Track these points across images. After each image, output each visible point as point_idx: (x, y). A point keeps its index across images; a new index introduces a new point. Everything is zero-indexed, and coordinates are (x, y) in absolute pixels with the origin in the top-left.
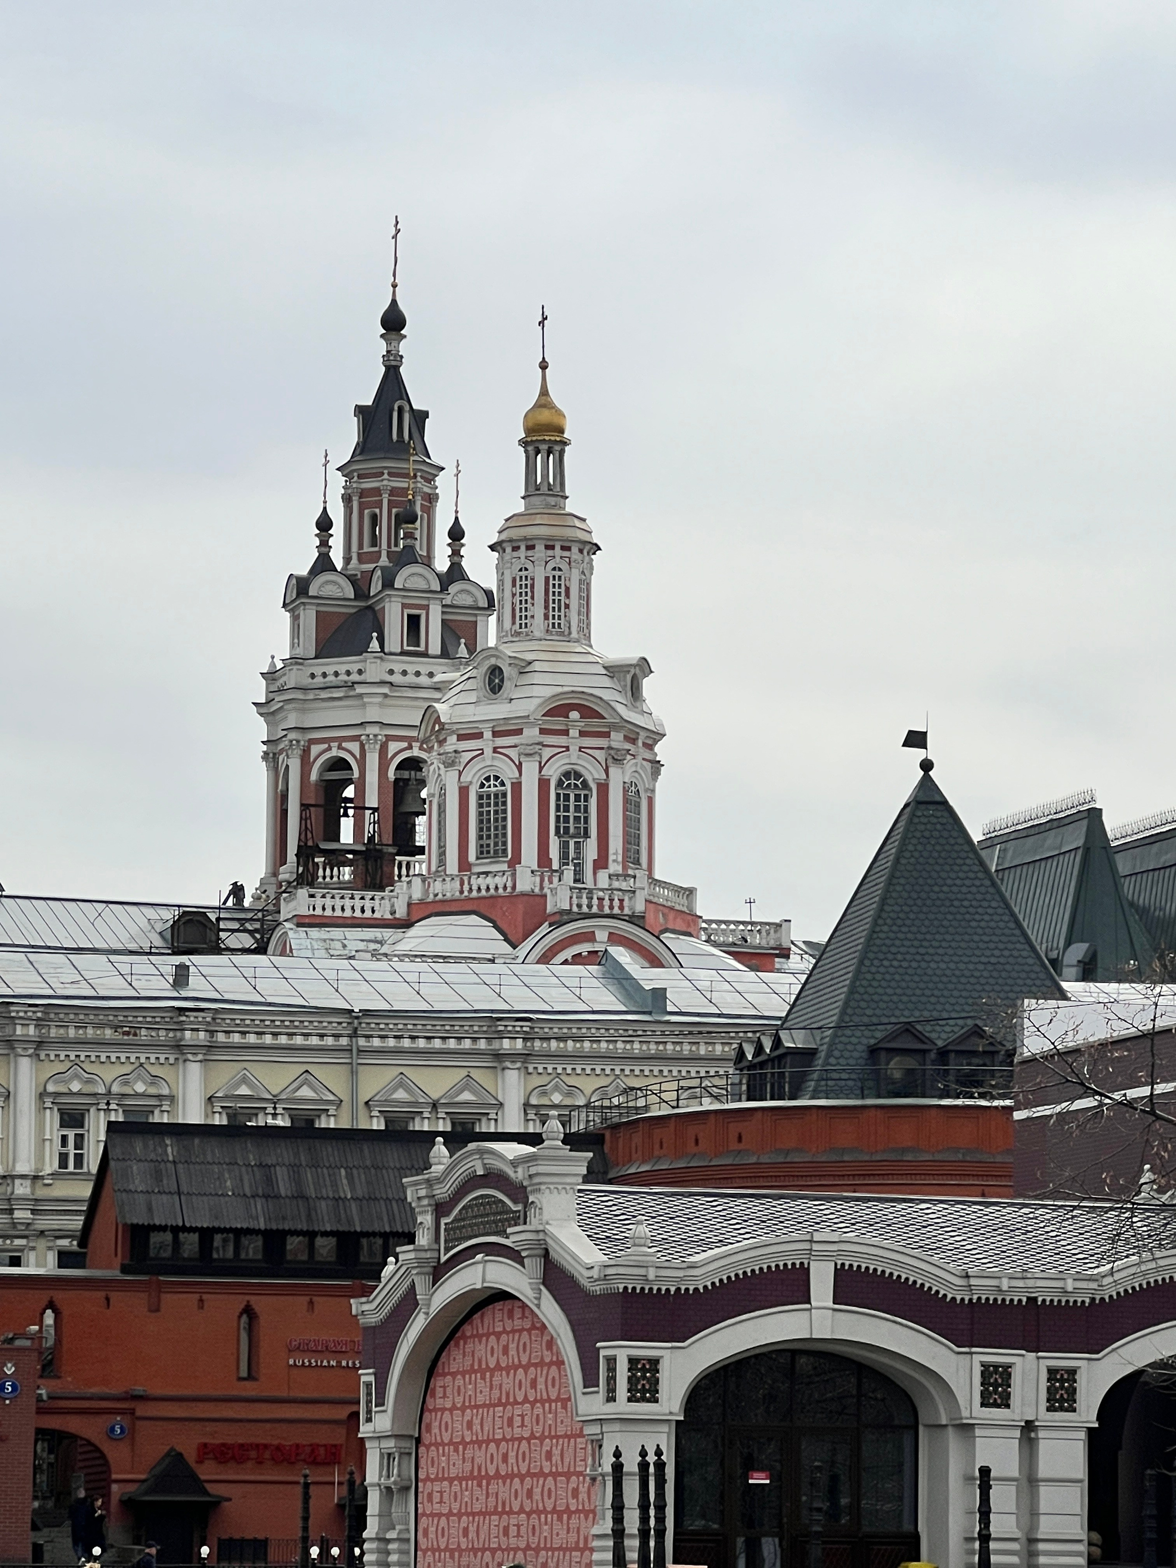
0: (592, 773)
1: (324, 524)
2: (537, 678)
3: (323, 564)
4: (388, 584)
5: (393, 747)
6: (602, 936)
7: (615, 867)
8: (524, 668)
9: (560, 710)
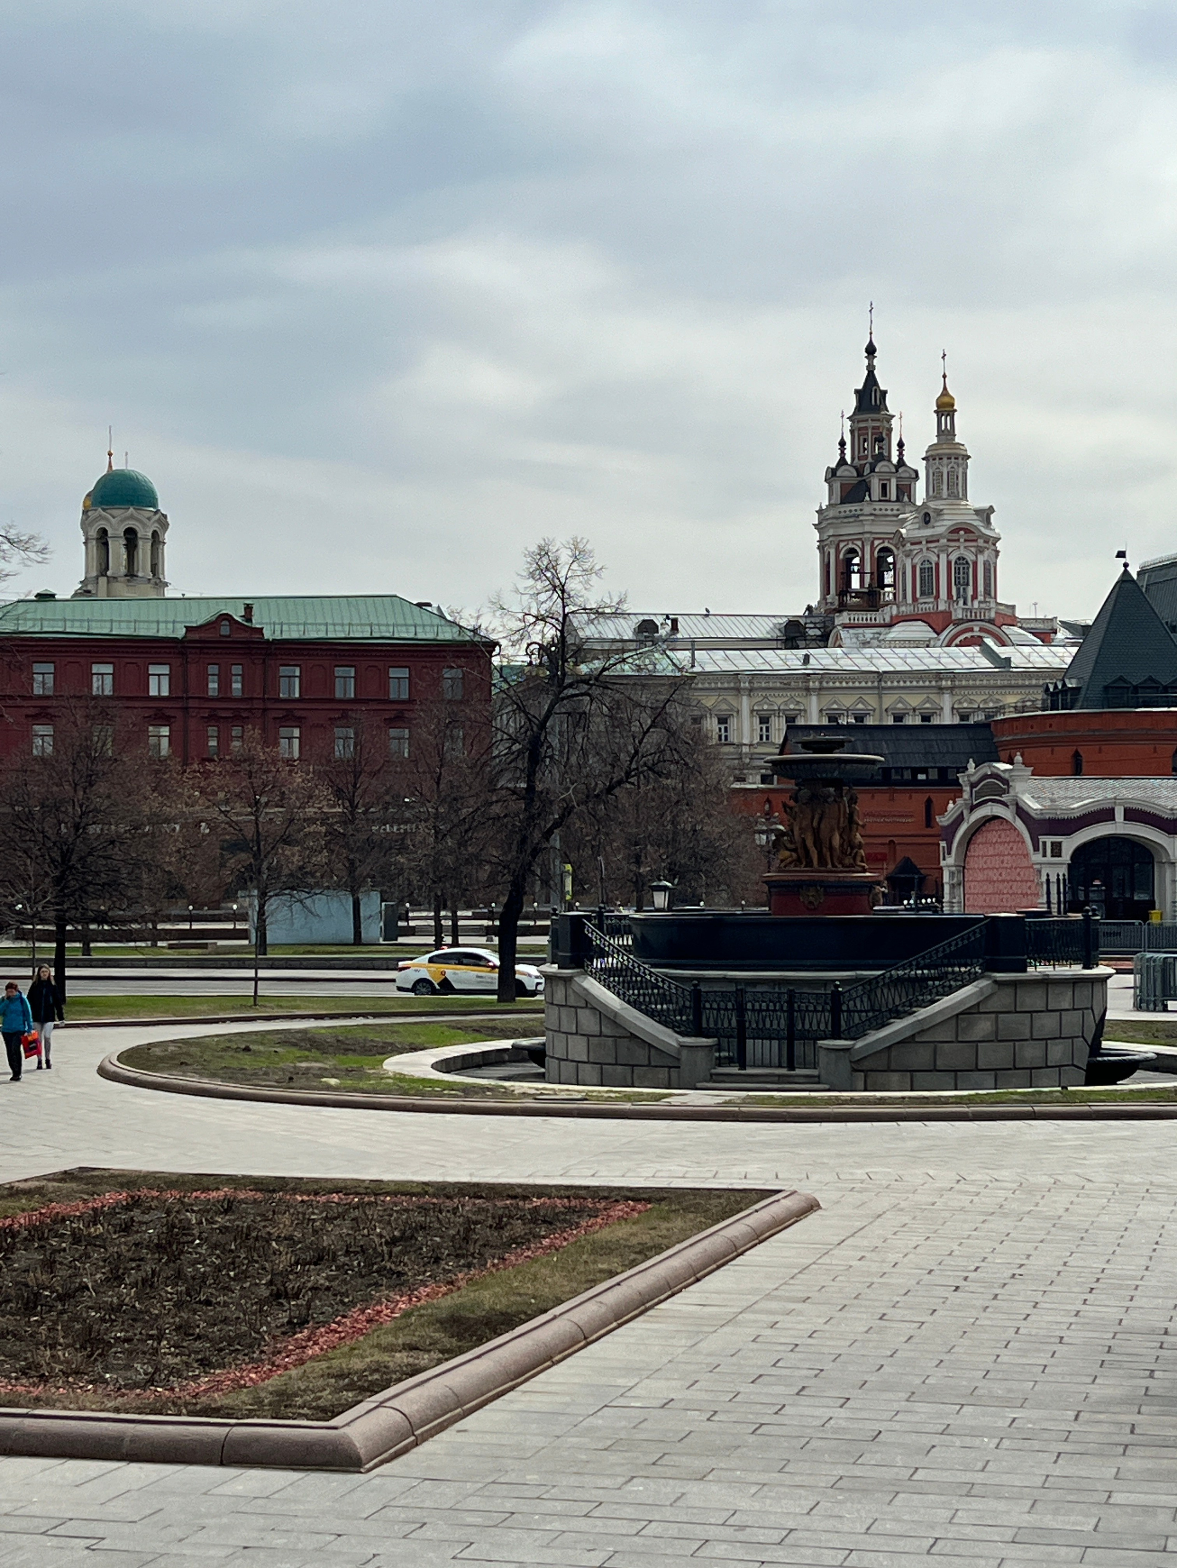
0: (970, 557)
1: (842, 444)
2: (946, 517)
3: (842, 462)
4: (874, 471)
5: (876, 542)
6: (976, 629)
7: (981, 598)
8: (939, 512)
9: (955, 531)
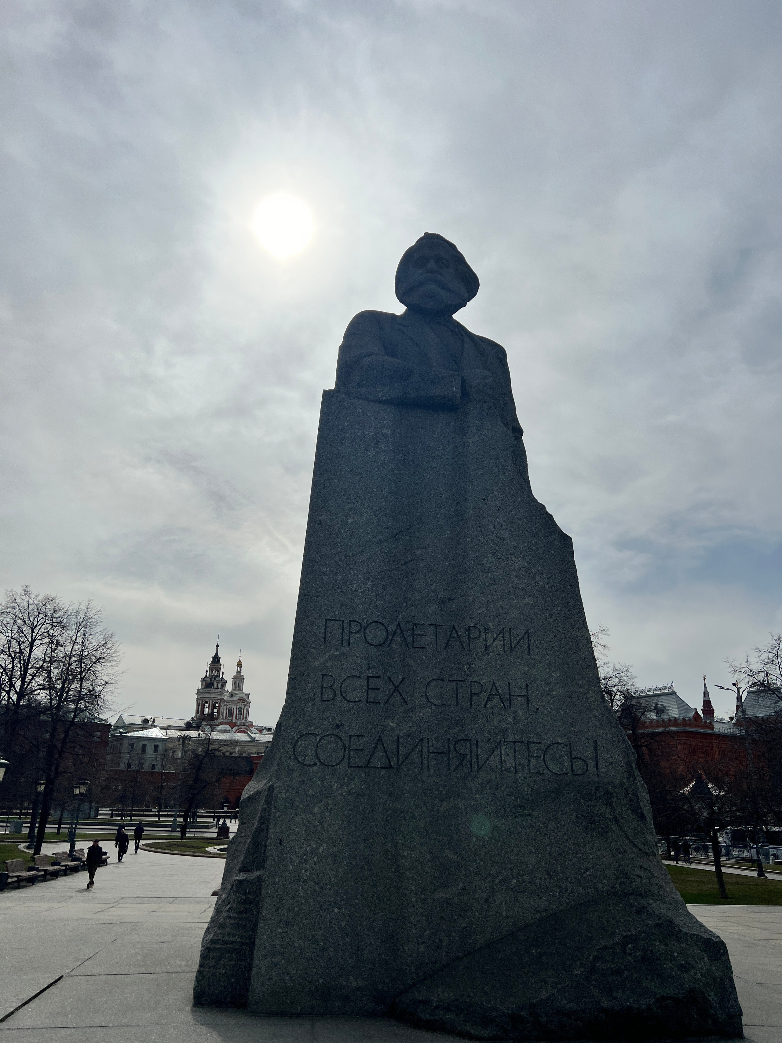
0: (243, 707)
1: (207, 671)
2: (237, 695)
3: (206, 676)
4: (215, 680)
5: (214, 700)
6: (243, 728)
7: (244, 719)
8: (235, 694)
9: (239, 700)
